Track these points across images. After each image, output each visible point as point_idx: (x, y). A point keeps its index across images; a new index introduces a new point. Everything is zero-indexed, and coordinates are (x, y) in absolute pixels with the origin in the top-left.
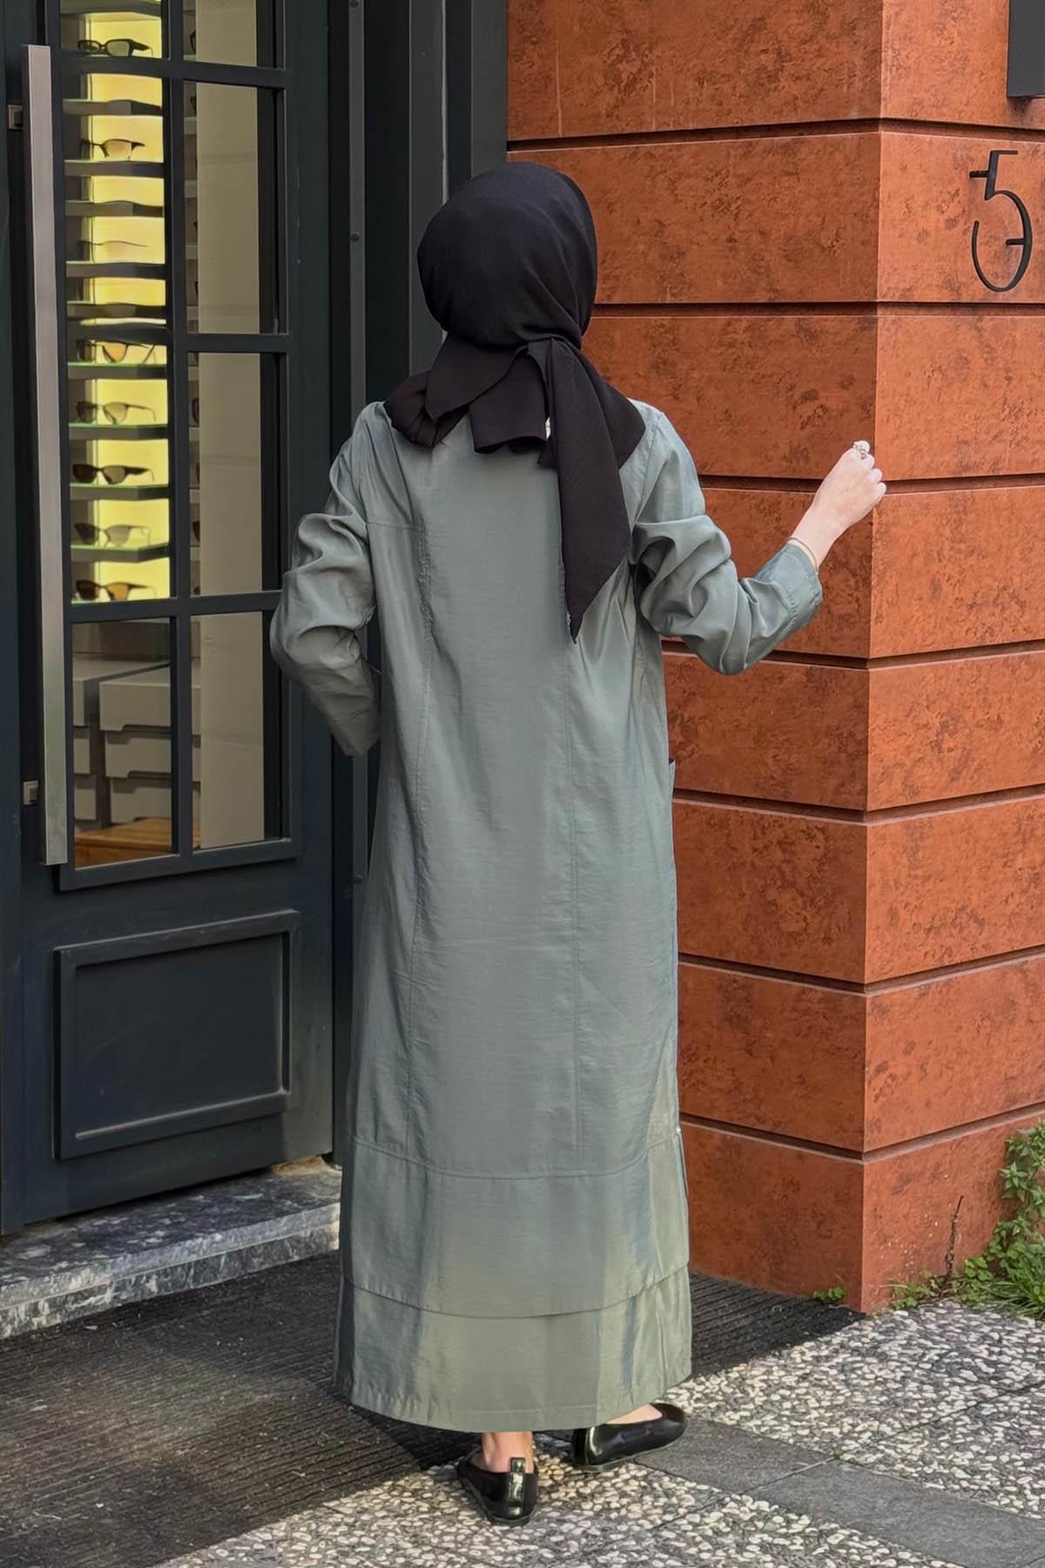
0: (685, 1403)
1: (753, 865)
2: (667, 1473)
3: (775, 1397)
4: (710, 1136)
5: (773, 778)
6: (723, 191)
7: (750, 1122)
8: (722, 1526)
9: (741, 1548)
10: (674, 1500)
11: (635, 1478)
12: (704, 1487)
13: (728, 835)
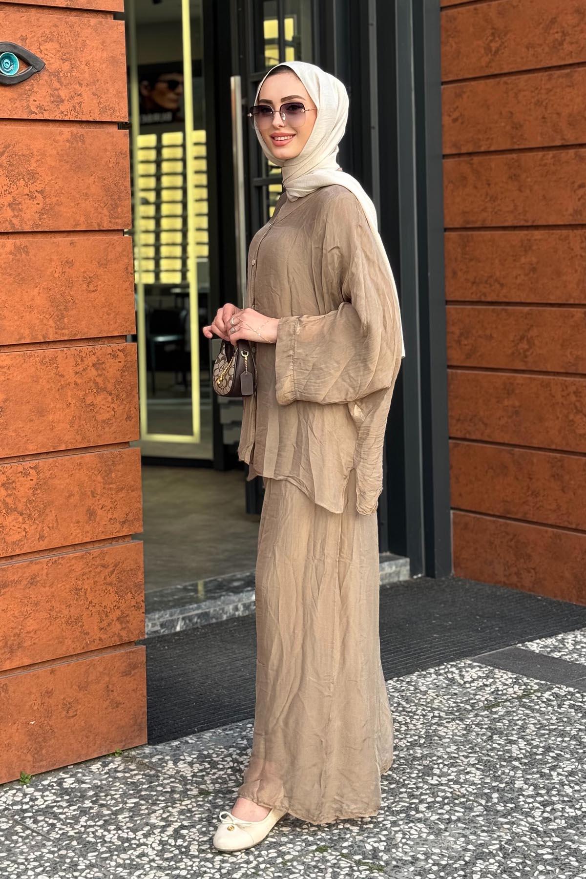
0: (535, 649)
1: (562, 404)
2: (526, 676)
3: (578, 647)
4: (546, 532)
5: (570, 362)
6: (539, 96)
7: (566, 524)
8: (551, 697)
9: (560, 706)
10: (529, 687)
11: (511, 678)
12: (543, 682)
13: (550, 390)
